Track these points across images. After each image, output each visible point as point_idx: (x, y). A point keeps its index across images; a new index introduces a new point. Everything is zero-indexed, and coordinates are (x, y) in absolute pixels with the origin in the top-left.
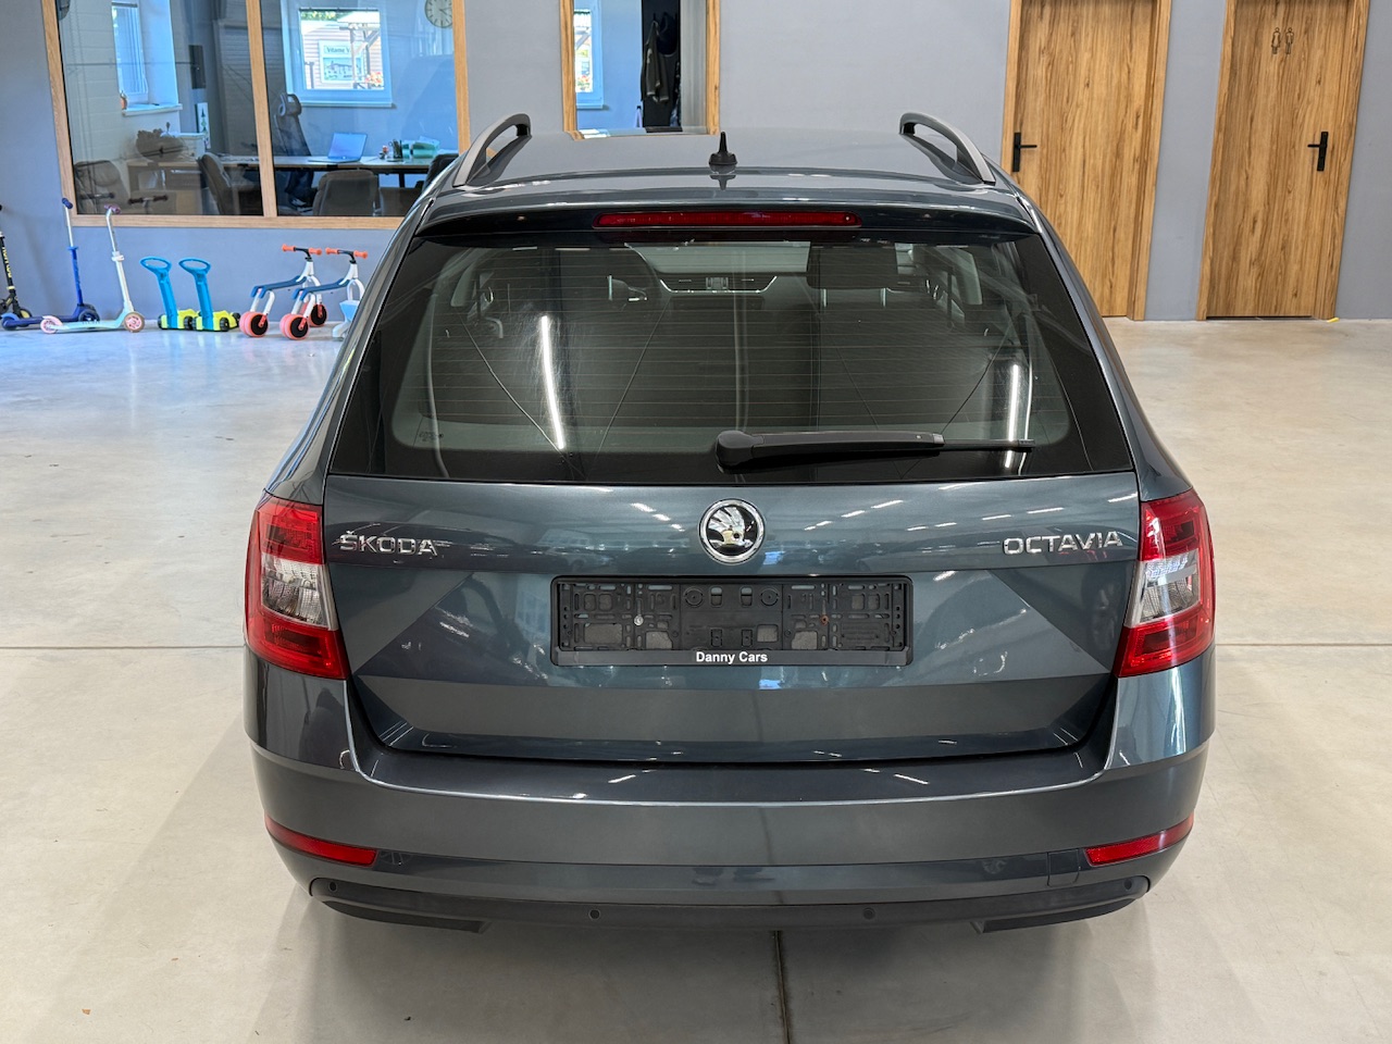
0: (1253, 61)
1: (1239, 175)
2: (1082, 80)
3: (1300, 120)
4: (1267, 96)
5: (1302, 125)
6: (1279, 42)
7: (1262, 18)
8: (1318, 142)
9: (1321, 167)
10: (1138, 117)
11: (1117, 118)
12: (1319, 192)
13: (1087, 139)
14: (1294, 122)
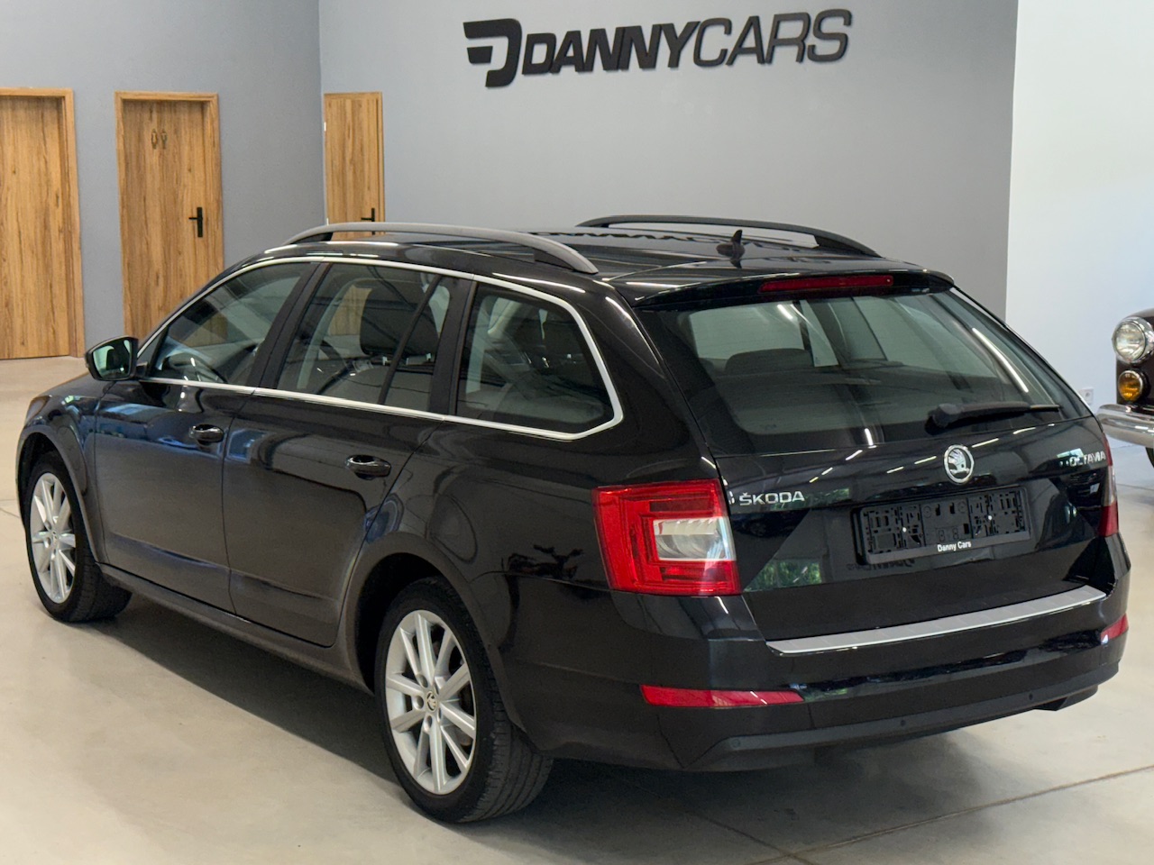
0: (140, 155)
1: (141, 242)
2: (9, 168)
3: (180, 199)
4: (153, 180)
5: (182, 202)
6: (157, 139)
7: (142, 122)
8: (195, 215)
9: (200, 234)
10: (57, 197)
11: (41, 198)
12: (201, 253)
13: (20, 214)
14: (175, 200)
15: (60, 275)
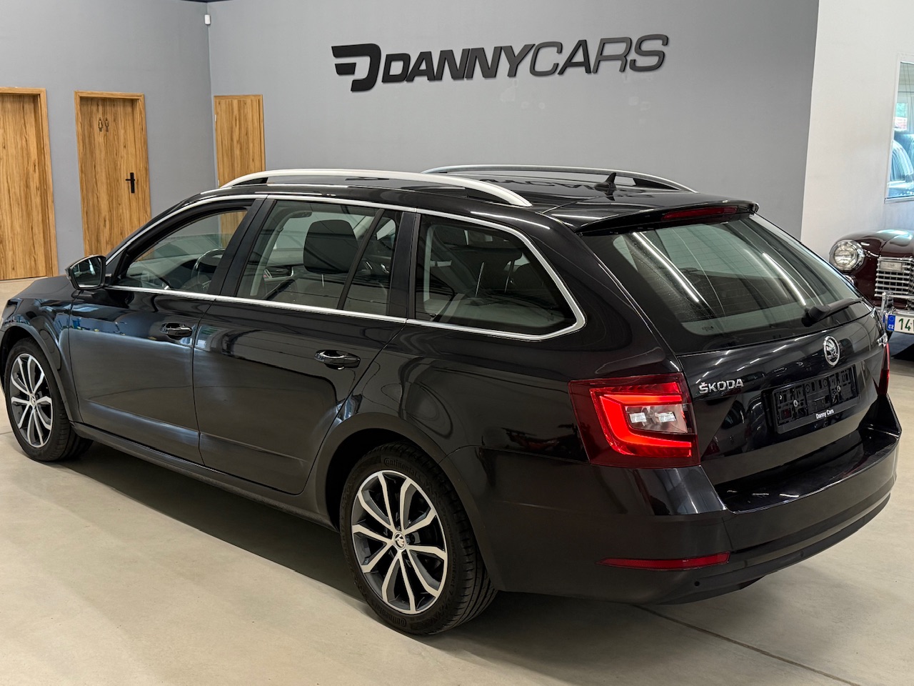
0: (91, 136)
1: (93, 196)
3: (119, 167)
4: (100, 154)
5: (120, 169)
6: (102, 125)
7: (91, 113)
8: (129, 178)
9: (133, 191)
10: (35, 166)
12: (134, 204)
13: (9, 178)
14: (116, 167)
15: (38, 220)
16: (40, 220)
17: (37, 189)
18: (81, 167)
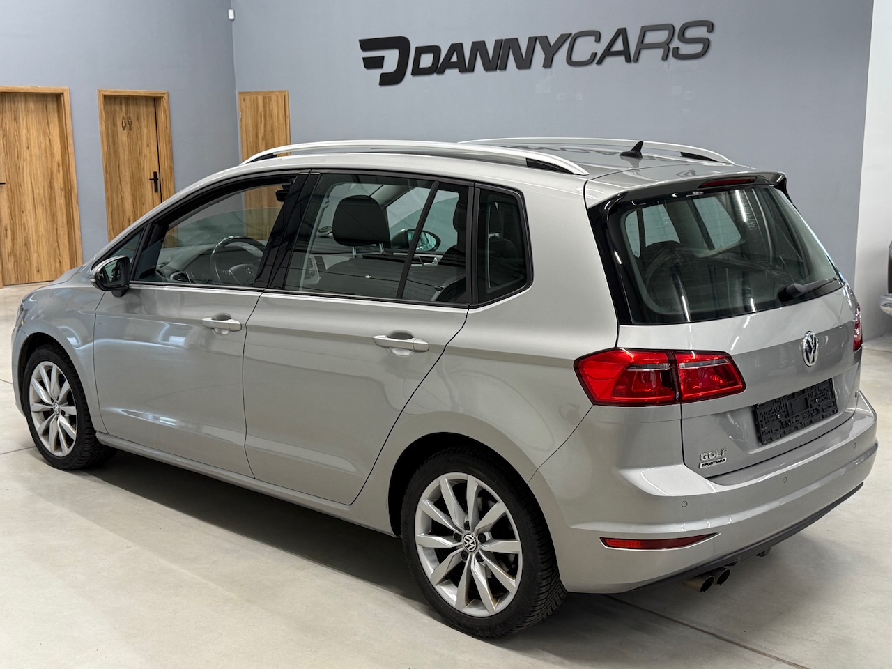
2: (24, 145)
6: (126, 124)
7: (115, 112)
8: (152, 177)
9: (156, 191)
11: (47, 167)
13: (32, 178)
14: (139, 167)
15: (63, 222)
16: (65, 221)
17: (61, 190)
18: (106, 166)
